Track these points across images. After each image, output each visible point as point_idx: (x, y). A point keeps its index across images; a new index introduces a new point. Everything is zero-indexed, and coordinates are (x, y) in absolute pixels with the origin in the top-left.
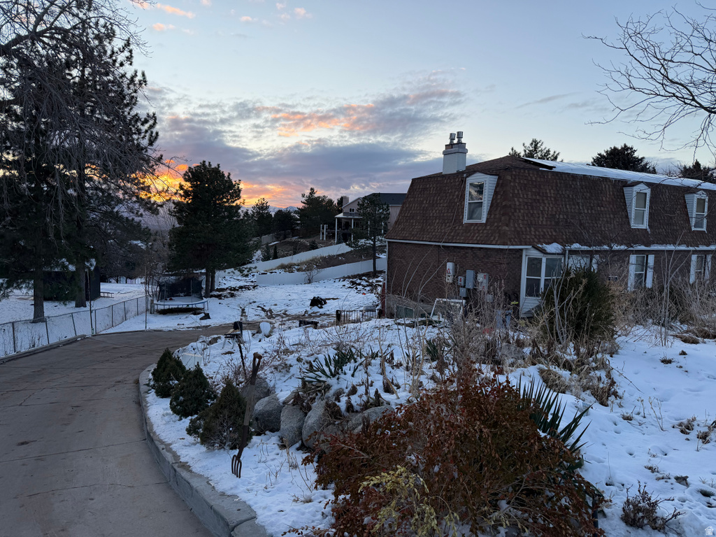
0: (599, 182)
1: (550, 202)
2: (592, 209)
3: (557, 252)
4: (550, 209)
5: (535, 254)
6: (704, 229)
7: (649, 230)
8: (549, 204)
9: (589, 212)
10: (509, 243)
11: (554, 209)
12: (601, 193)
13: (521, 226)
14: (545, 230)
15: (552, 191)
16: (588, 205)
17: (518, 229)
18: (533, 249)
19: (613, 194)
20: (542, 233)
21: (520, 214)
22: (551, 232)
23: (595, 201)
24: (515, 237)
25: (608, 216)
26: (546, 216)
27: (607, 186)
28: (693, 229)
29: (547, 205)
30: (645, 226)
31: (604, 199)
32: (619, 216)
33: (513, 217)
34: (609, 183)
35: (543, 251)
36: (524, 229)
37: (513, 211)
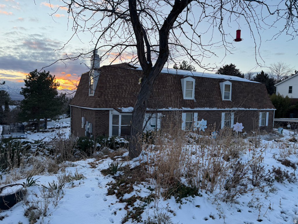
0: (165, 76)
1: (131, 85)
2: (159, 89)
3: (129, 111)
4: (131, 89)
5: (116, 113)
6: (230, 100)
7: (195, 101)
8: (130, 86)
9: (157, 91)
10: (98, 107)
11: (134, 89)
12: (166, 81)
13: (109, 97)
14: (125, 100)
15: (133, 80)
16: (156, 87)
17: (107, 99)
18: (114, 110)
19: (174, 82)
20: (123, 102)
21: (109, 91)
22: (130, 101)
23: (162, 86)
24: (103, 103)
25: (169, 93)
26: (127, 92)
27: (170, 78)
28: (223, 99)
29: (129, 87)
30: (193, 98)
31: (168, 84)
32: (176, 93)
33: (104, 93)
34: (172, 77)
35: (120, 111)
36: (111, 99)
37: (104, 89)
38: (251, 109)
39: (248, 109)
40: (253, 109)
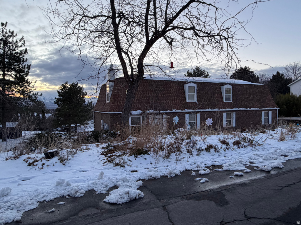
0: (169, 83)
1: (139, 92)
2: (164, 94)
3: (137, 114)
4: (139, 95)
6: (231, 101)
7: (197, 103)
8: (139, 93)
9: (162, 96)
10: (112, 111)
11: (142, 95)
12: (170, 87)
13: (121, 103)
14: (135, 105)
15: (141, 88)
16: (162, 93)
17: (120, 105)
19: (177, 88)
20: (133, 106)
21: (121, 98)
22: (138, 106)
23: (166, 91)
24: (116, 108)
25: (173, 97)
26: (136, 98)
27: (174, 85)
28: (224, 101)
29: (138, 94)
30: (195, 101)
31: (172, 90)
32: (180, 97)
33: (117, 100)
34: (175, 83)
35: (130, 114)
36: (122, 105)
37: (117, 97)
38: (252, 109)
39: (249, 109)
40: (254, 109)
